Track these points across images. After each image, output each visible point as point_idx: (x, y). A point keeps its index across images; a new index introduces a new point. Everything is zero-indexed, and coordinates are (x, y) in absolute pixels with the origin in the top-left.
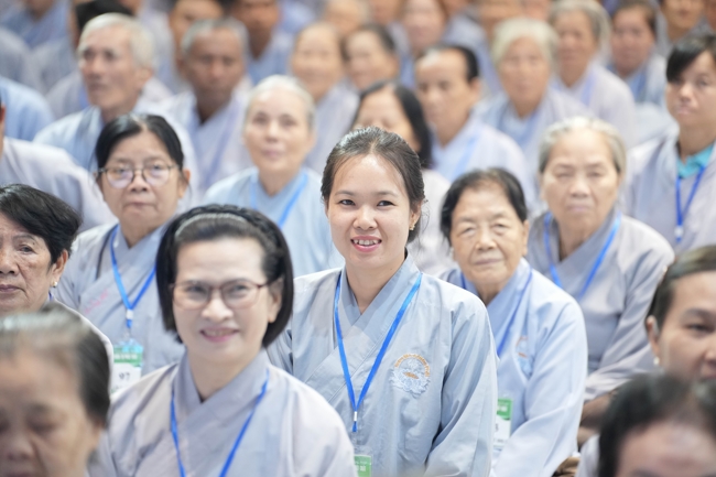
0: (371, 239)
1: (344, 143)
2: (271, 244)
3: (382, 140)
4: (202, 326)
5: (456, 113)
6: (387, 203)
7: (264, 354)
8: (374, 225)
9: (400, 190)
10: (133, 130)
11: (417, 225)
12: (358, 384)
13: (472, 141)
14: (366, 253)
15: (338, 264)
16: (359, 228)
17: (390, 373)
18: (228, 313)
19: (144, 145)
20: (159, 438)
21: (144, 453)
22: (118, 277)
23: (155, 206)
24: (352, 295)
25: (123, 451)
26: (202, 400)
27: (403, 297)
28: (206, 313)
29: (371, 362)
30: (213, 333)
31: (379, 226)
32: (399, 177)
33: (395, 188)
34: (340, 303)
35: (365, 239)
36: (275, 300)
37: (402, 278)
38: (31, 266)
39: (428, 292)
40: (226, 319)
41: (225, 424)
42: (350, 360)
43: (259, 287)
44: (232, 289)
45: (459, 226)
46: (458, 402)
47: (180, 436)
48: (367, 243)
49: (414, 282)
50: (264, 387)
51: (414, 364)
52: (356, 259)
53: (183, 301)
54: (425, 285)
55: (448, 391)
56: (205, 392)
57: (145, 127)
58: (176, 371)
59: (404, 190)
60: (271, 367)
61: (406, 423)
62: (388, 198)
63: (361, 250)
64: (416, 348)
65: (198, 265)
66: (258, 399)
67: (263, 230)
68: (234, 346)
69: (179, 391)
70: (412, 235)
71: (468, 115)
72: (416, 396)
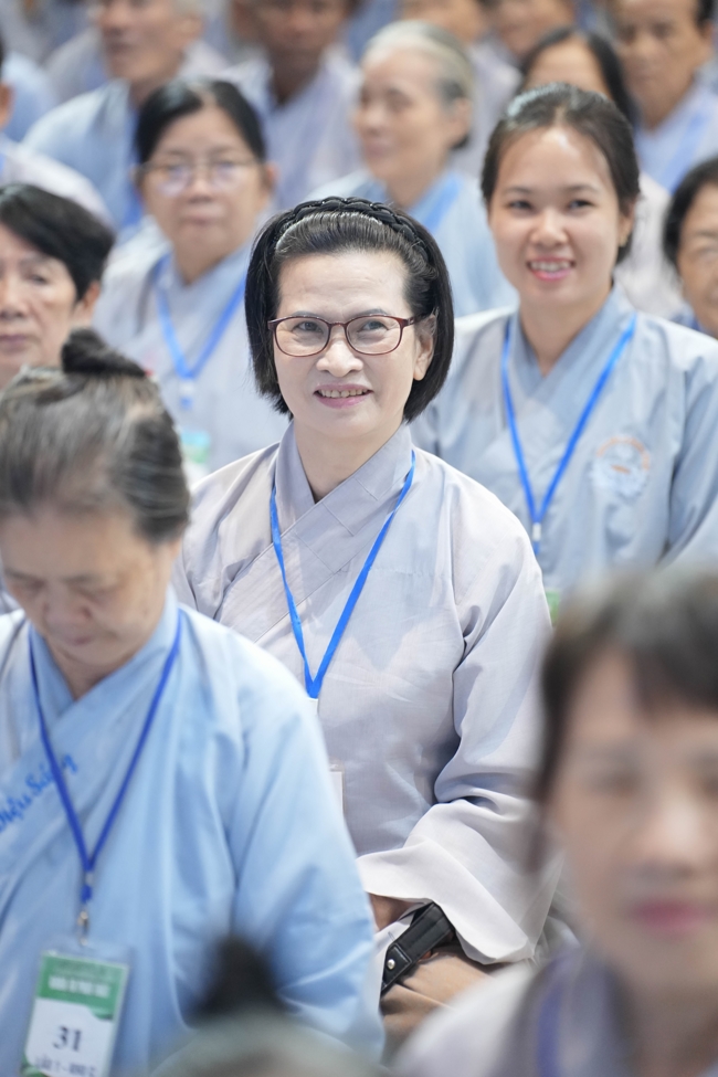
0: (558, 260)
1: (514, 109)
2: (419, 260)
3: (575, 103)
4: (316, 385)
5: (676, 77)
6: (583, 203)
7: (407, 431)
8: (562, 238)
9: (603, 180)
10: (191, 105)
11: (630, 238)
12: (540, 483)
13: (697, 122)
14: (552, 284)
15: (507, 303)
16: (539, 246)
17: (589, 467)
18: (357, 364)
19: (208, 128)
20: (255, 554)
21: (234, 573)
22: (169, 333)
23: (224, 222)
24: (529, 350)
25: (203, 572)
26: (316, 498)
27: (609, 351)
28: (323, 363)
29: (560, 451)
30: (333, 393)
31: (572, 241)
32: (602, 161)
33: (594, 178)
34: (510, 363)
35: (549, 260)
36: (424, 346)
37: (606, 323)
38: (49, 305)
39: (647, 342)
40: (353, 371)
41: (351, 533)
42: (528, 449)
43: (403, 323)
44: (362, 325)
45: (693, 243)
46: (693, 510)
47: (285, 550)
48: (553, 267)
49: (625, 326)
50: (408, 477)
51: (625, 453)
52: (535, 292)
53: (289, 345)
54: (643, 331)
55: (680, 492)
56: (320, 485)
57: (209, 99)
58: (277, 454)
59: (609, 182)
60: (418, 451)
61: (614, 541)
62: (584, 195)
63: (542, 279)
64: (628, 429)
65: (311, 289)
66: (401, 495)
67: (407, 238)
68: (364, 414)
69: (282, 483)
70: (623, 252)
71: (692, 81)
72: (630, 500)
